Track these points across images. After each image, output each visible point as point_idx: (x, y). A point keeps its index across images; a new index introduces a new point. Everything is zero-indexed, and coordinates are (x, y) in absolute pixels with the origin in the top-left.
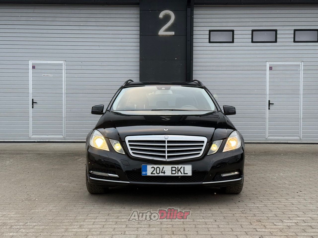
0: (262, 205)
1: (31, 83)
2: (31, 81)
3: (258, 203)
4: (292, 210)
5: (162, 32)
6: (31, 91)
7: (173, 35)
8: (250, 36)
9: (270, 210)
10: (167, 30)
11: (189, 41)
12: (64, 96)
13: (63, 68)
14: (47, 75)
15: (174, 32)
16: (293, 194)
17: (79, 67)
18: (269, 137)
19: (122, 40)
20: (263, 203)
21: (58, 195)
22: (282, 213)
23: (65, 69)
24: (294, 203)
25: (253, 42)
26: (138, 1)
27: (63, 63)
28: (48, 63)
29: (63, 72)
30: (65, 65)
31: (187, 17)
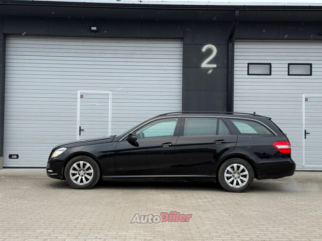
1: (78, 111)
2: (79, 110)
5: (204, 65)
6: (78, 118)
7: (215, 68)
8: (287, 69)
10: (209, 63)
11: (230, 73)
12: (110, 124)
13: (109, 98)
14: (94, 104)
15: (216, 65)
17: (125, 97)
18: (305, 165)
19: (165, 71)
23: (111, 98)
25: (289, 75)
26: (182, 36)
27: (110, 92)
28: (95, 92)
29: (109, 101)
30: (111, 95)
31: (229, 51)
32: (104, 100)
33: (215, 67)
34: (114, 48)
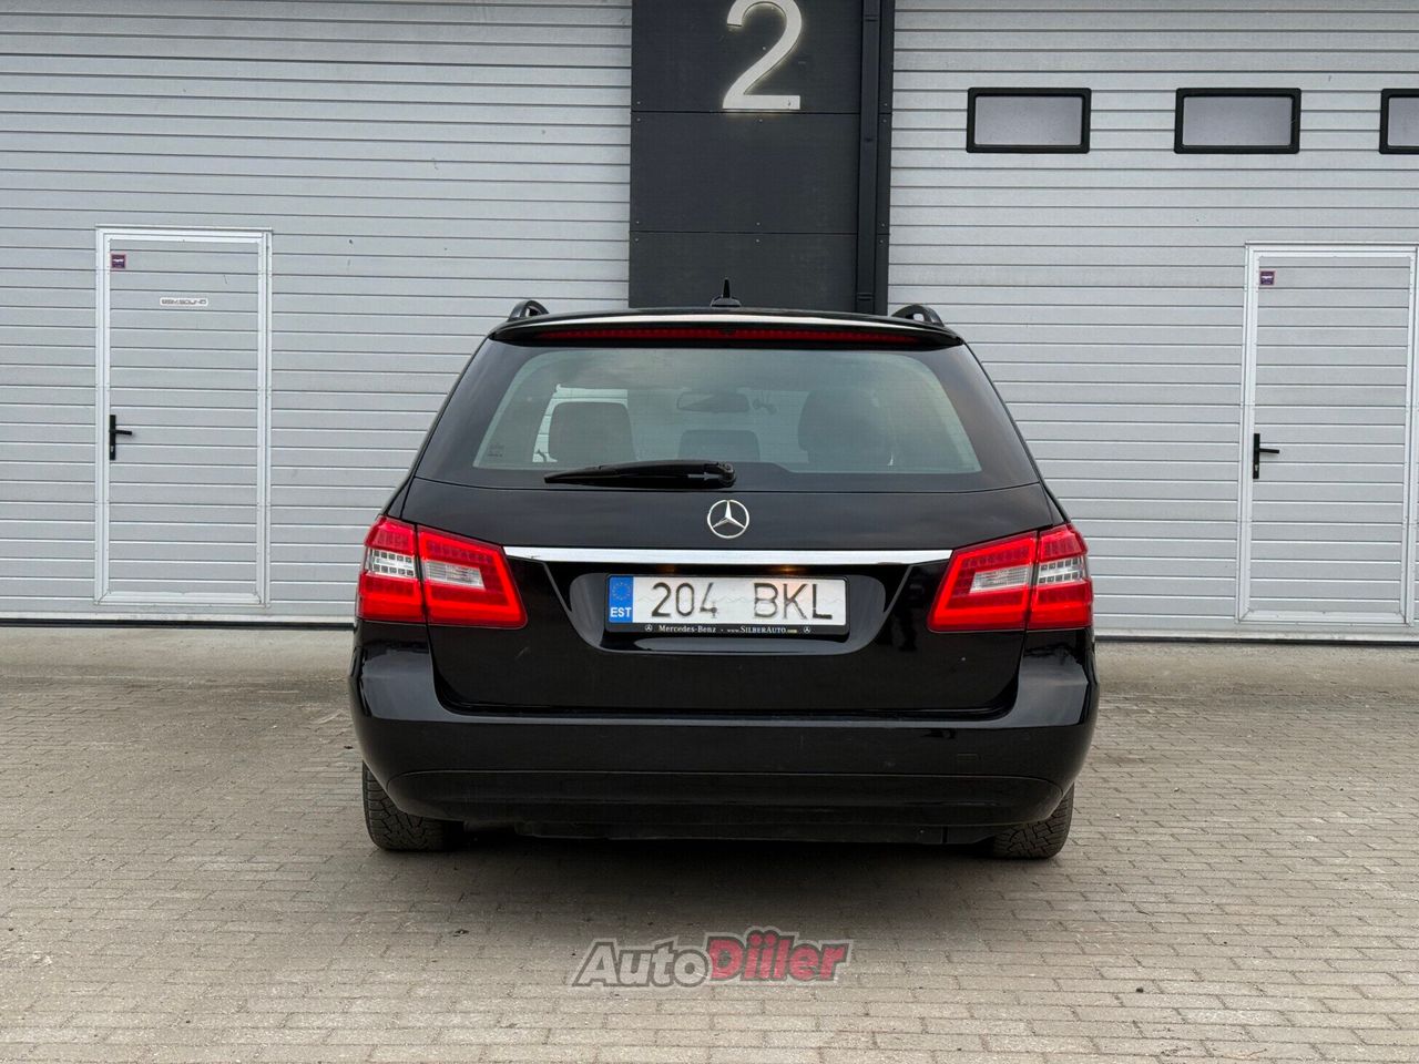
1: (103, 337)
2: (108, 331)
5: (739, 97)
6: (103, 376)
7: (795, 113)
8: (1169, 121)
11: (869, 140)
12: (263, 402)
13: (261, 267)
14: (183, 302)
15: (798, 97)
17: (340, 265)
18: (1251, 610)
19: (544, 132)
21: (166, 934)
25: (1180, 148)
27: (262, 242)
28: (187, 239)
29: (260, 286)
30: (270, 254)
31: (865, 23)
32: (233, 282)
33: (790, 108)
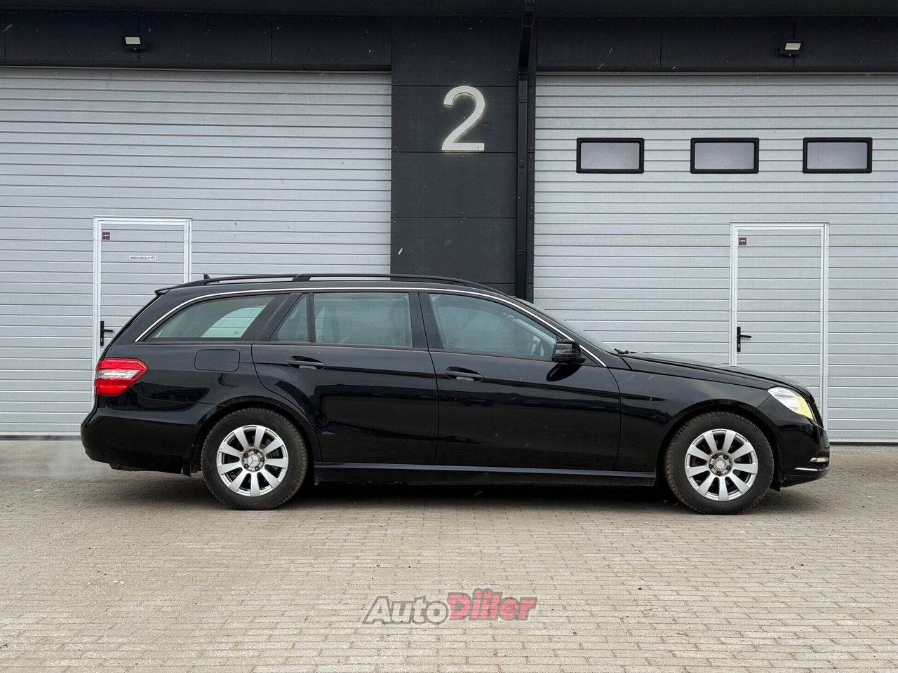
0: (696, 598)
1: (97, 278)
3: (687, 593)
4: (770, 610)
5: (451, 144)
6: (97, 300)
7: (481, 152)
8: (688, 156)
9: (715, 608)
10: (465, 138)
11: (522, 167)
13: (186, 238)
14: (142, 258)
15: (483, 144)
16: (782, 571)
20: (700, 593)
21: (175, 572)
22: (744, 616)
23: (191, 241)
24: (777, 594)
25: (693, 170)
26: (387, 62)
27: (186, 225)
28: (144, 223)
29: (185, 249)
30: (191, 231)
31: (519, 104)
32: (171, 247)
33: (479, 150)
34: (198, 98)
